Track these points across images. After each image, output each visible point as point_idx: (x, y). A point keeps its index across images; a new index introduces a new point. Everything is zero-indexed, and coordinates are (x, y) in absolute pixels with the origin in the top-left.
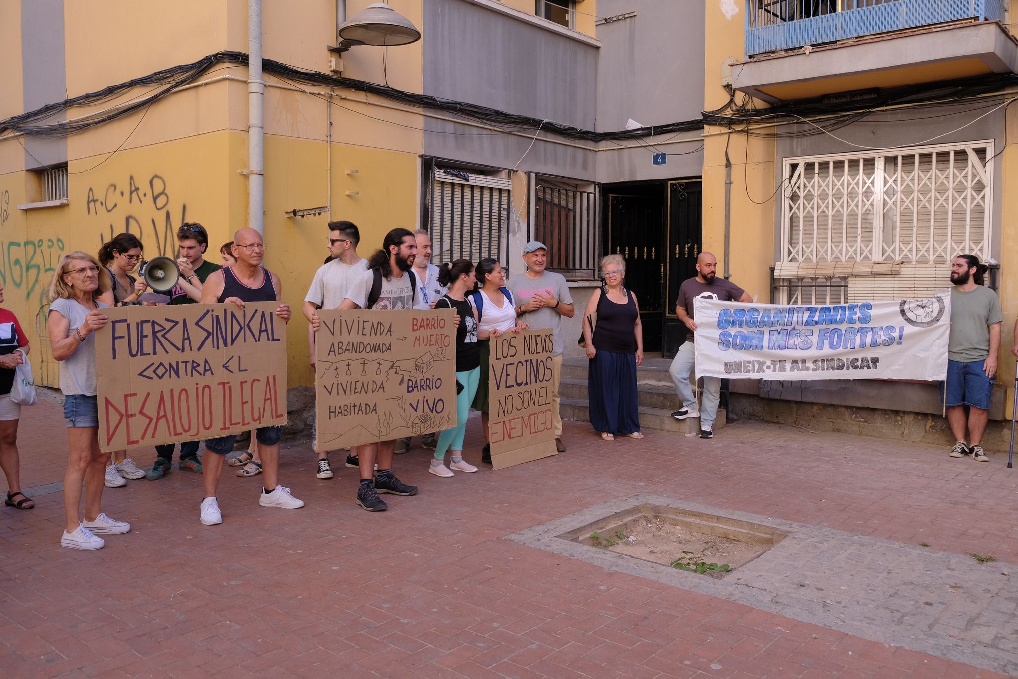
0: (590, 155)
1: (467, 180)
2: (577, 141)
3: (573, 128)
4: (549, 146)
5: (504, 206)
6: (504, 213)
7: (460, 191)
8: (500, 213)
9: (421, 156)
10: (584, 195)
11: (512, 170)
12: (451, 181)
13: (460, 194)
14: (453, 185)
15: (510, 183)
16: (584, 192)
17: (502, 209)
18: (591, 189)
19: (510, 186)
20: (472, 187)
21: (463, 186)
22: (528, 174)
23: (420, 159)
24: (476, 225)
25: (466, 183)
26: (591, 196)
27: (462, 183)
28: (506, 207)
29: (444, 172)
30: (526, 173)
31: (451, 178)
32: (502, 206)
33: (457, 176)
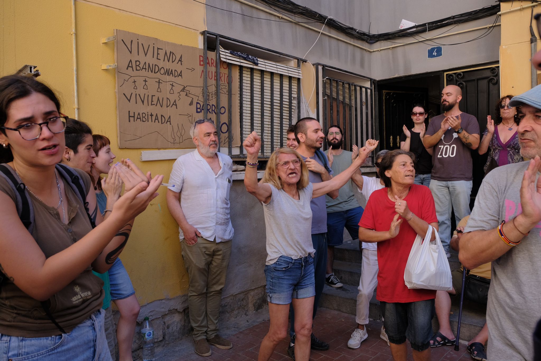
0: (366, 55)
1: (257, 64)
2: (356, 41)
3: (352, 29)
4: (334, 42)
5: (295, 95)
6: (295, 102)
7: (249, 76)
8: (290, 103)
9: (203, 33)
10: (364, 90)
11: (301, 60)
12: (239, 64)
13: (249, 79)
14: (241, 68)
15: (299, 72)
16: (364, 87)
17: (292, 99)
18: (368, 85)
19: (300, 74)
20: (262, 72)
21: (252, 70)
22: (316, 65)
23: (203, 36)
24: (267, 113)
25: (255, 67)
26: (369, 91)
27: (252, 66)
28: (296, 96)
29: (231, 53)
30: (313, 65)
31: (238, 60)
32: (293, 95)
33: (245, 59)
